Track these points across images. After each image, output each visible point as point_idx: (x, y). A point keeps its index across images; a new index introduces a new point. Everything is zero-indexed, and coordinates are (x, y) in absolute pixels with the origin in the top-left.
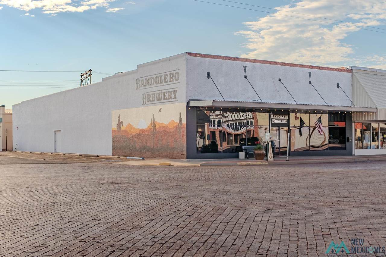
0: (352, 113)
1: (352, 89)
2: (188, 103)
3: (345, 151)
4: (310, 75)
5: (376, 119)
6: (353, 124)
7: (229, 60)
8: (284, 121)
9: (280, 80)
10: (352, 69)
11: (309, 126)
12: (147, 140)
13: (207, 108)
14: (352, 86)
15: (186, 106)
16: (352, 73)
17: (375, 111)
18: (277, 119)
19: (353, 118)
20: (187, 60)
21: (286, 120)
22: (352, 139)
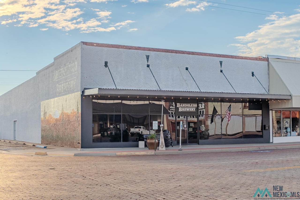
0: (268, 101)
1: (268, 77)
2: (83, 92)
3: (262, 139)
4: (221, 64)
5: (291, 107)
6: (271, 112)
7: (130, 49)
8: (192, 110)
9: (187, 69)
10: (268, 58)
11: (221, 115)
12: (59, 129)
13: (94, 96)
14: (268, 74)
15: (81, 95)
16: (268, 61)
17: (290, 98)
18: (184, 107)
19: (270, 106)
20: (82, 49)
21: (195, 109)
22: (269, 127)
